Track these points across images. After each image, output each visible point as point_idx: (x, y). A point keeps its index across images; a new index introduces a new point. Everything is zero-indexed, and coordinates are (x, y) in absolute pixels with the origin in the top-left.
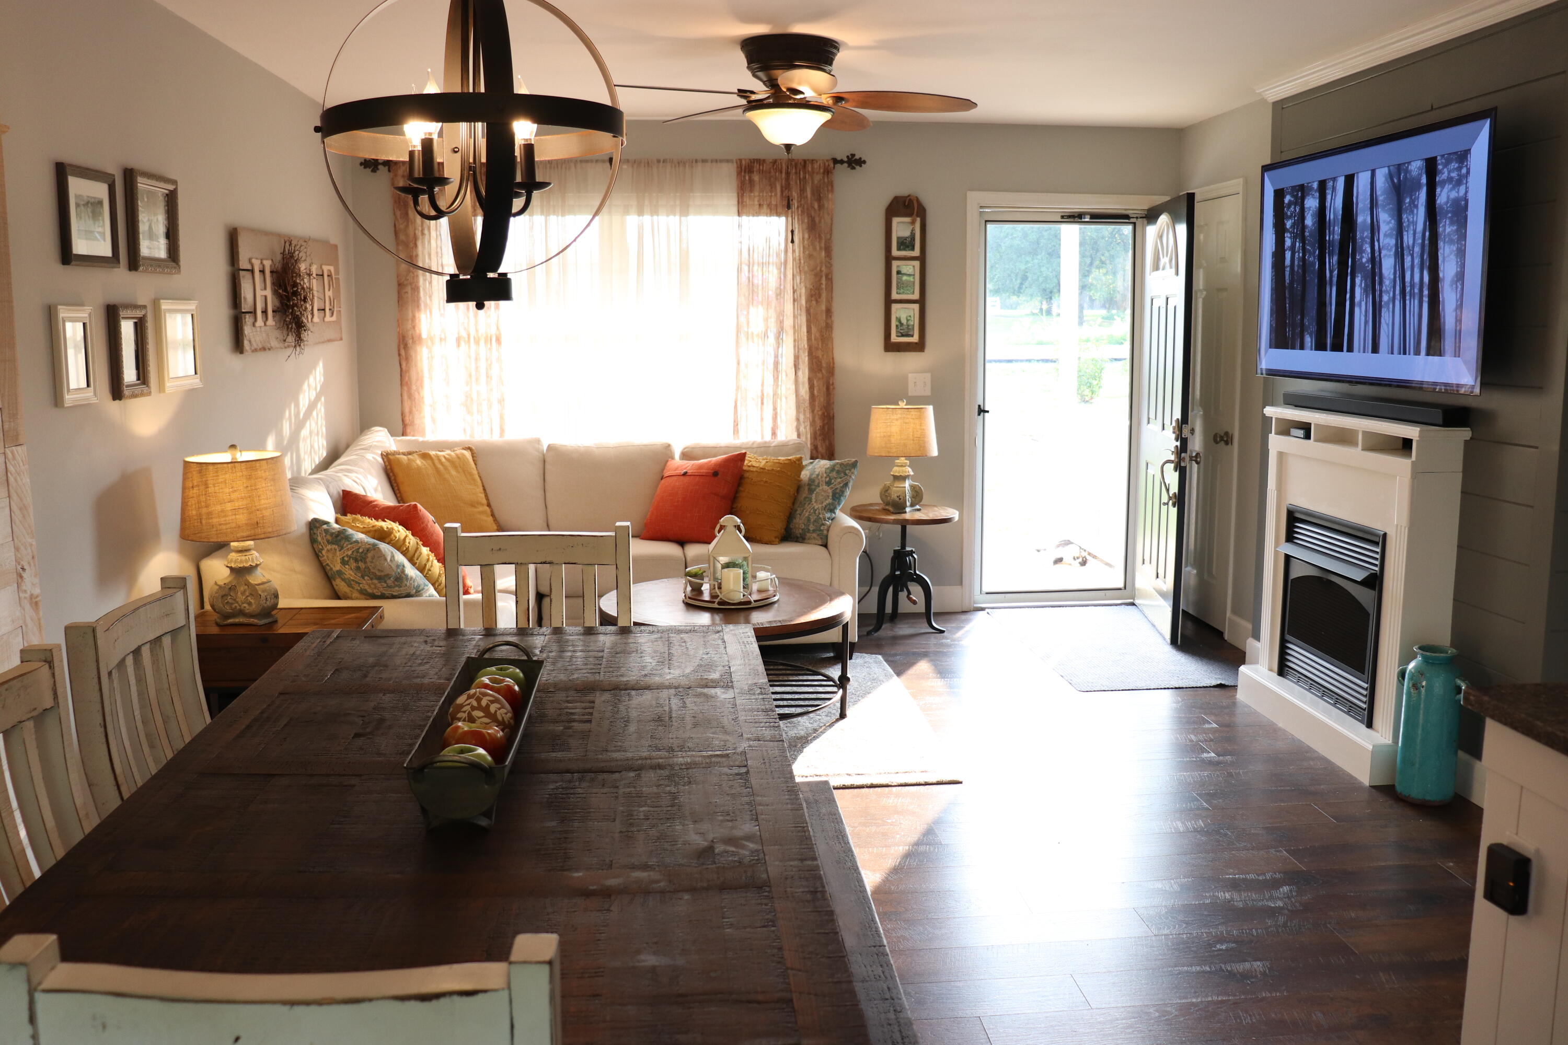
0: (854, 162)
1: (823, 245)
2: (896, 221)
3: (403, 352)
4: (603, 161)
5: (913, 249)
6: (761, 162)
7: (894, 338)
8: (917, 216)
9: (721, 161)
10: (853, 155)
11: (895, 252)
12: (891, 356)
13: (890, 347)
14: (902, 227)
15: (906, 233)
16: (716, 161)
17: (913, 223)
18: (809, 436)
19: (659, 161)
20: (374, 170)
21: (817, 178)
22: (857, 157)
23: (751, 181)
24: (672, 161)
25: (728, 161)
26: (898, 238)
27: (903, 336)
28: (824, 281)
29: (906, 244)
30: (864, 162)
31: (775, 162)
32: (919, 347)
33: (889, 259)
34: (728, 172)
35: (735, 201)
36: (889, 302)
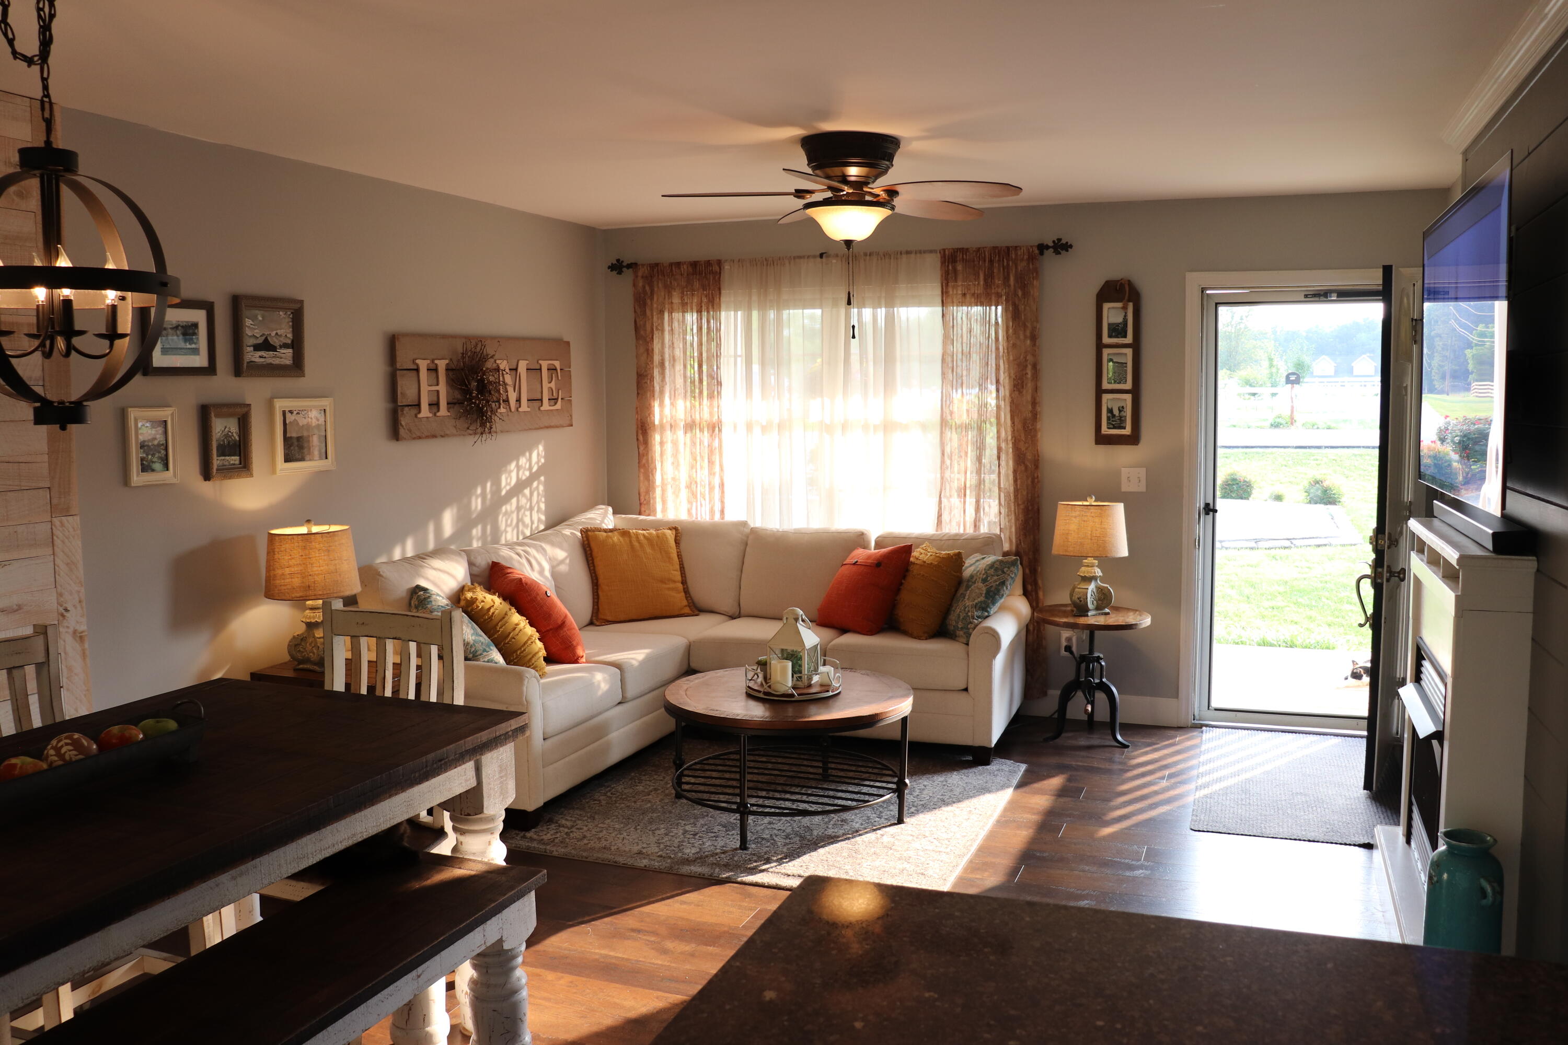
0: (1061, 247)
1: (1028, 333)
2: (1106, 306)
3: (641, 438)
4: (814, 257)
5: (1125, 336)
6: (964, 251)
7: (1105, 430)
8: (1129, 301)
9: (925, 252)
10: (1059, 240)
11: (1106, 340)
12: (1102, 448)
13: (1101, 440)
14: (1113, 313)
15: (1119, 319)
16: (920, 252)
17: (1125, 308)
18: (1013, 529)
19: (865, 254)
20: (620, 273)
21: (1022, 265)
22: (1064, 241)
23: (955, 271)
24: (878, 254)
25: (931, 252)
26: (1109, 325)
27: (1115, 428)
28: (1029, 371)
29: (1118, 330)
30: (1071, 246)
31: (978, 250)
32: (1134, 439)
33: (1100, 346)
34: (932, 263)
35: (939, 292)
36: (1100, 392)
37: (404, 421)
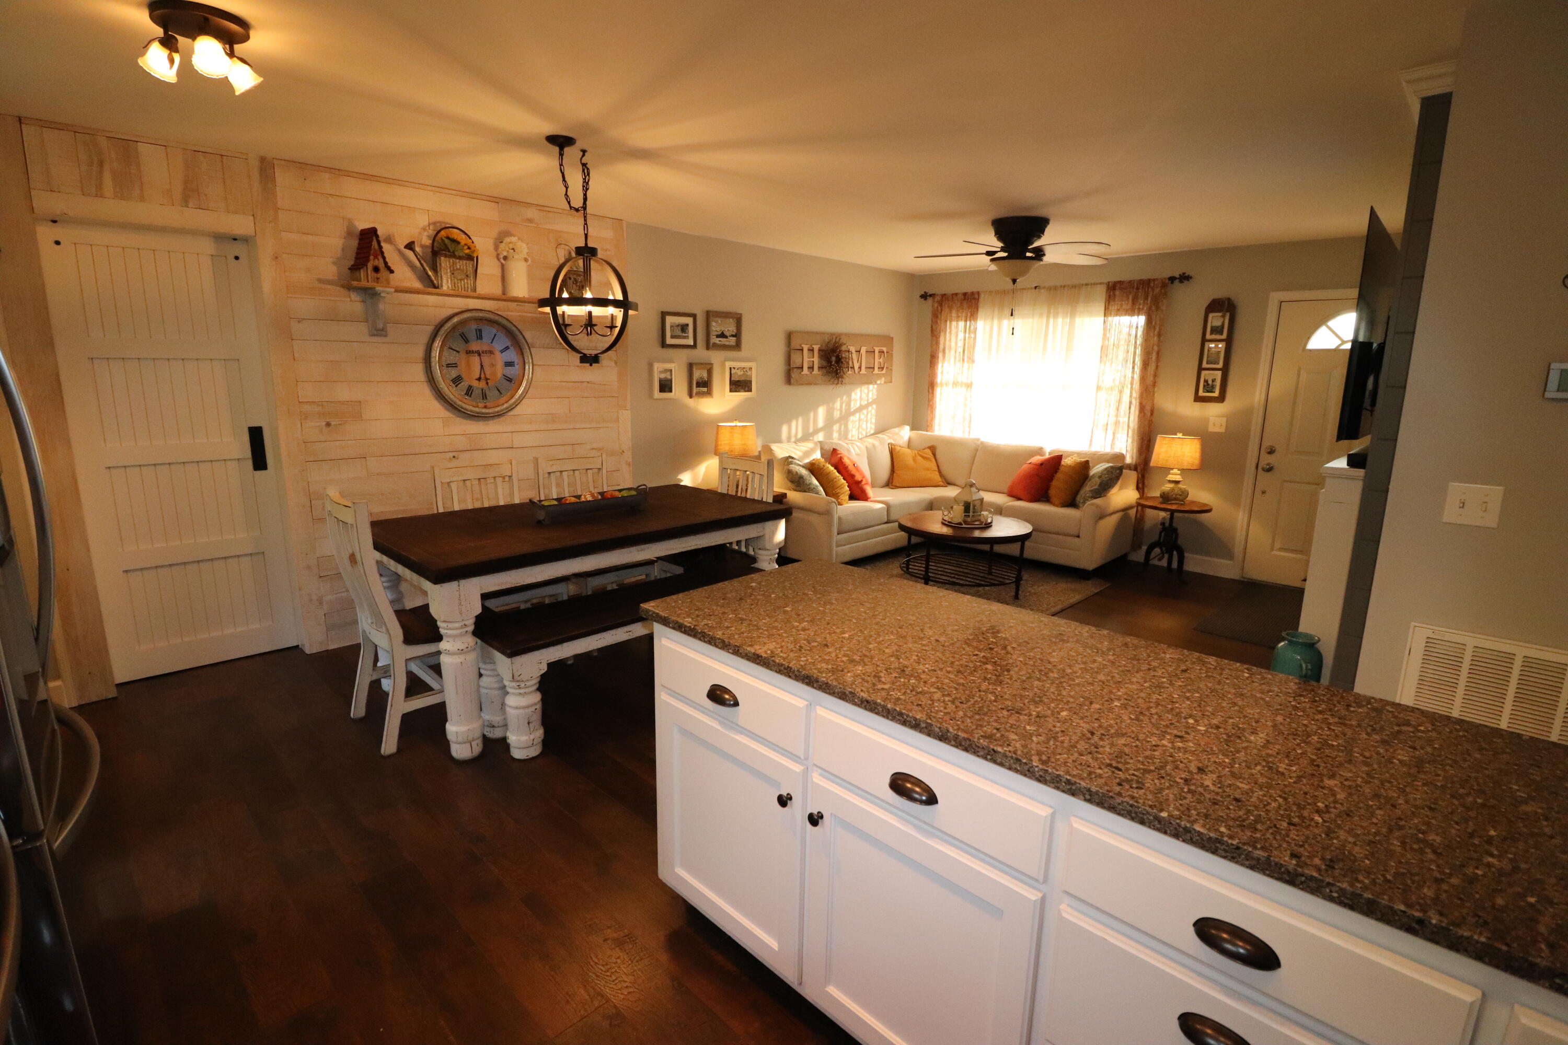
0: (1184, 278)
1: (1156, 332)
2: (1211, 315)
3: (930, 391)
4: (1031, 288)
5: (1222, 334)
6: (1120, 282)
7: (1201, 393)
8: (1227, 311)
9: (1097, 284)
10: (1184, 274)
11: (1208, 336)
12: (1198, 404)
13: (1198, 399)
14: (1215, 319)
15: (1218, 323)
16: (1094, 284)
17: (1224, 316)
18: (1135, 451)
19: (1061, 286)
20: (926, 299)
21: (1157, 290)
22: (1186, 275)
23: (1114, 295)
24: (1069, 286)
25: (1101, 284)
26: (1212, 327)
27: (1208, 392)
28: (1154, 356)
29: (1217, 330)
30: (1191, 278)
31: (1130, 282)
32: (1221, 399)
33: (1204, 341)
34: (1101, 292)
35: (1103, 309)
36: (1200, 369)
37: (793, 375)
